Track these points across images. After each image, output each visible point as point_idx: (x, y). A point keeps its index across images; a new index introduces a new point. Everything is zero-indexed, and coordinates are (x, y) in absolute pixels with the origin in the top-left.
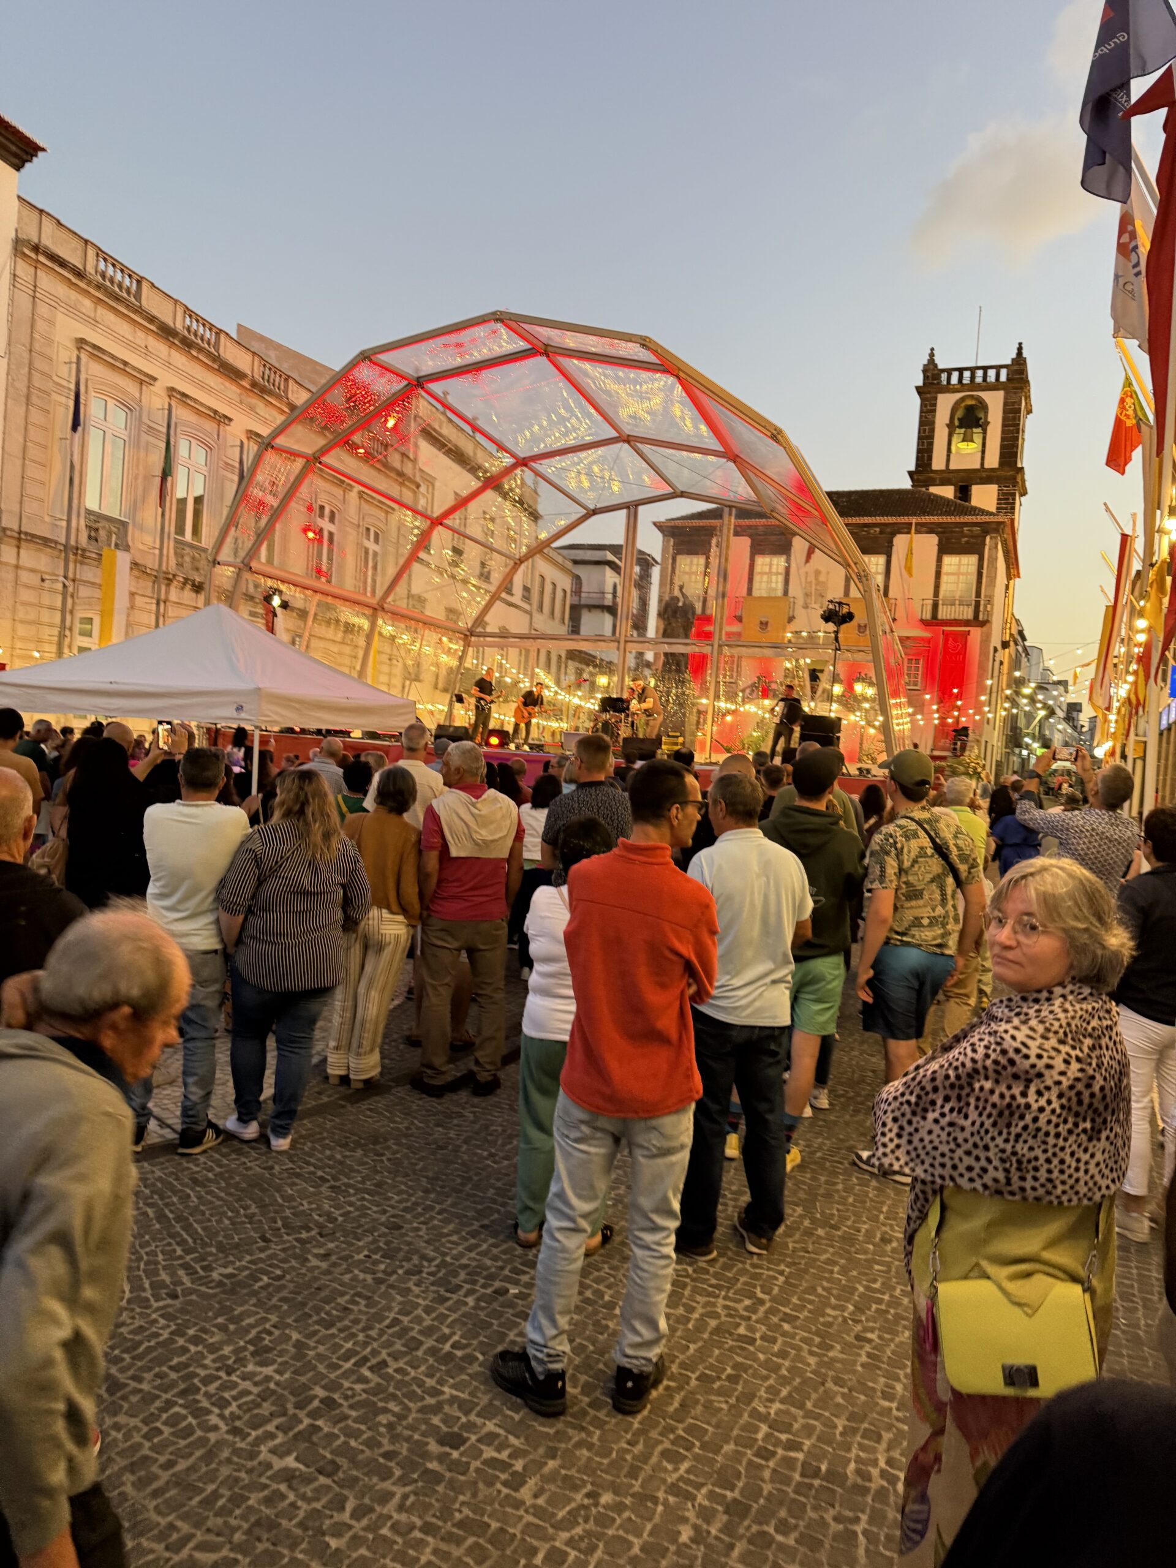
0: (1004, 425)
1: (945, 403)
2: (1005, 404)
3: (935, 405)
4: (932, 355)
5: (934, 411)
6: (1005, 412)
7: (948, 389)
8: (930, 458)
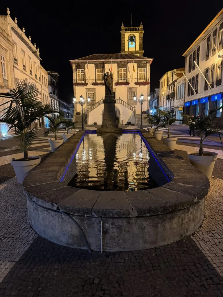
0: (139, 41)
2: (139, 36)
7: (127, 32)
8: (125, 48)
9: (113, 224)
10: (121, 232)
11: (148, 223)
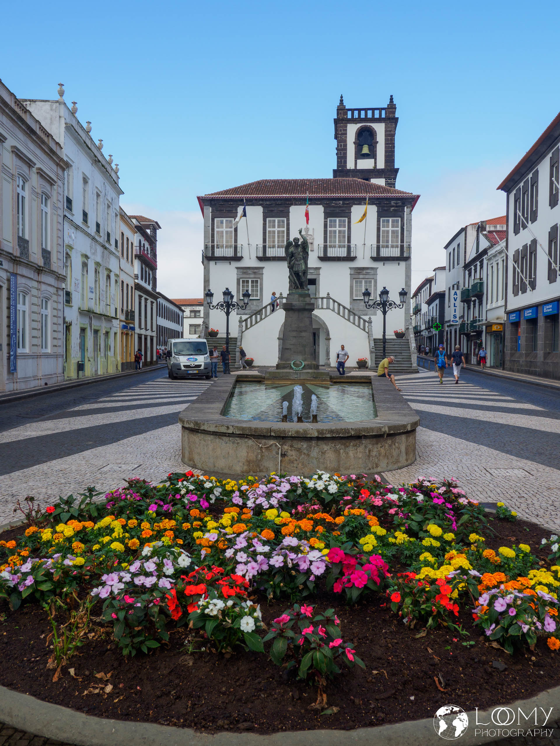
0: (386, 144)
1: (352, 130)
2: (386, 131)
3: (346, 130)
4: (342, 101)
5: (346, 134)
6: (386, 135)
7: (353, 121)
8: (345, 162)
9: (291, 446)
10: (301, 455)
11: (328, 447)
